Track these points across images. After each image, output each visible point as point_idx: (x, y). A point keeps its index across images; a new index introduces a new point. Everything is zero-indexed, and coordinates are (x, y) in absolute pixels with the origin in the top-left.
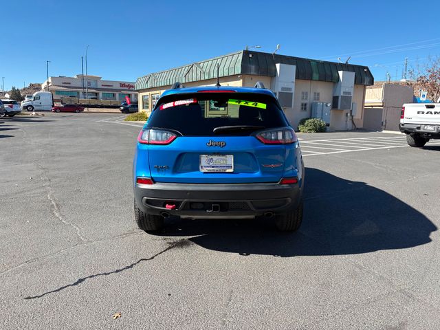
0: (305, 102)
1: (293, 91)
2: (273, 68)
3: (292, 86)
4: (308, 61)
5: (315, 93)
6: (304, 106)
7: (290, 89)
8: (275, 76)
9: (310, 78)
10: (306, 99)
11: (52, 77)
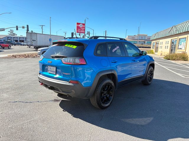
11: (128, 36)
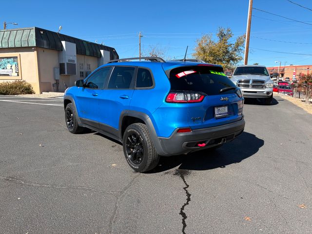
0: (82, 71)
1: (76, 63)
2: (60, 44)
3: (75, 59)
4: (82, 41)
5: (87, 65)
6: (82, 73)
7: (74, 61)
8: (62, 50)
9: (85, 54)
10: (83, 69)
